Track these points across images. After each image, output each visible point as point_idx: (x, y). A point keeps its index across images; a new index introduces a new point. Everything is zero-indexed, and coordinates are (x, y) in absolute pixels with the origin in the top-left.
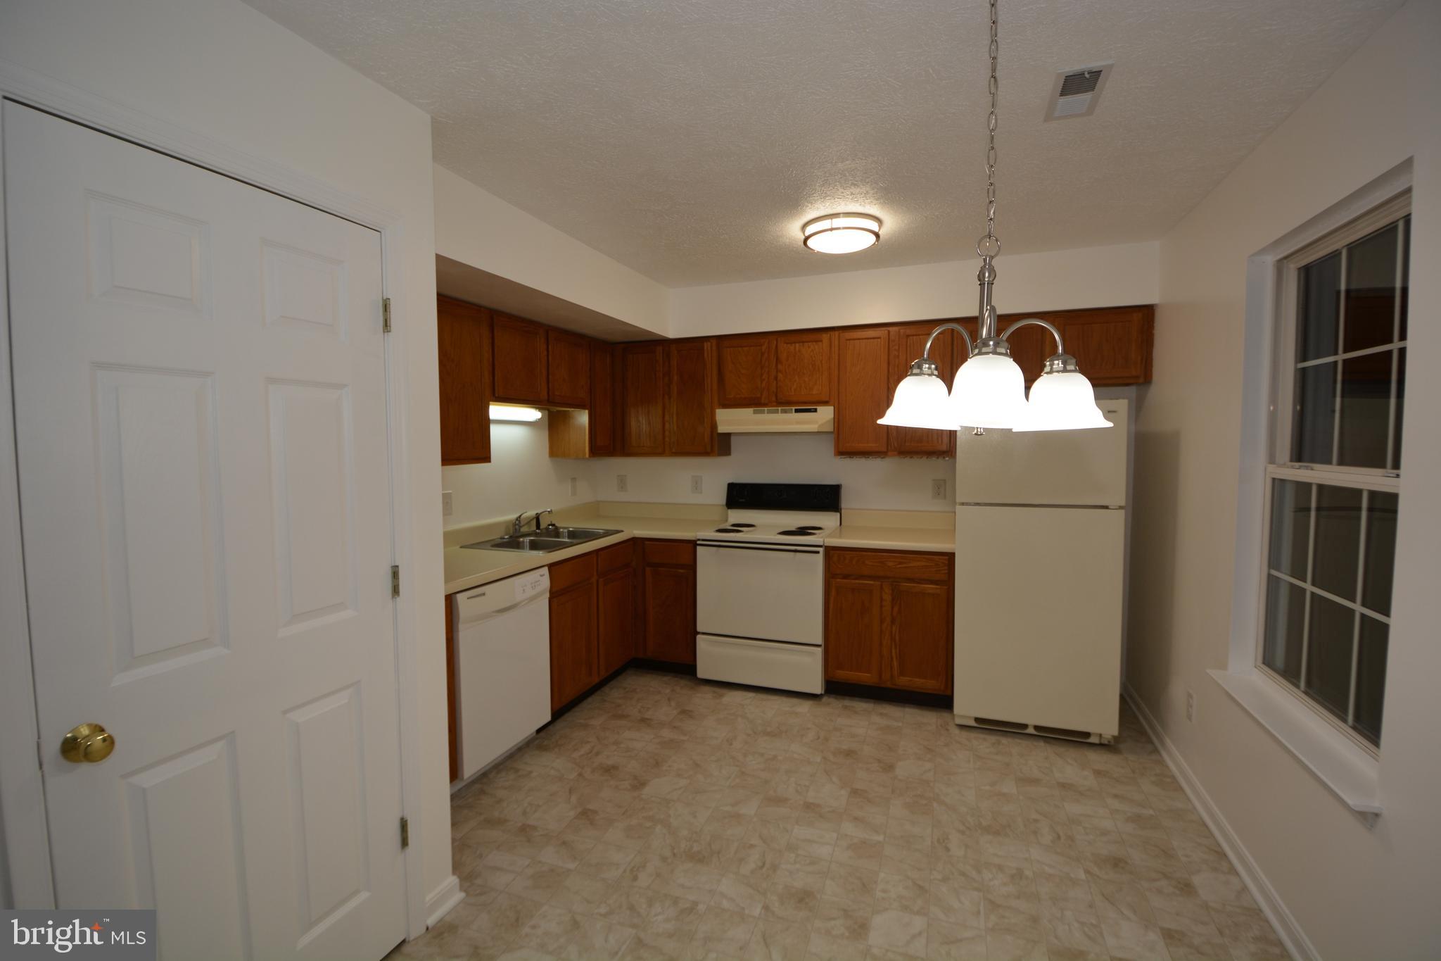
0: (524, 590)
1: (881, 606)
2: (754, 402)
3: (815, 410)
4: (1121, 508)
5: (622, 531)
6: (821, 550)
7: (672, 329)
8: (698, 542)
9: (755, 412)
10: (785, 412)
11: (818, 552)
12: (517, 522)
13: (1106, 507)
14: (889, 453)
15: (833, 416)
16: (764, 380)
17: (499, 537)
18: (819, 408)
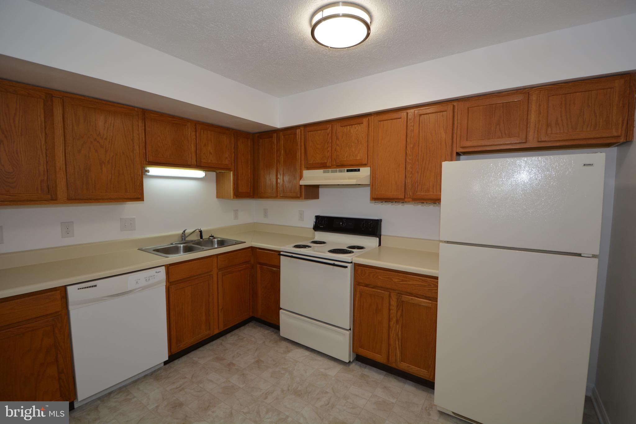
0: (137, 282)
1: (390, 310)
2: (323, 166)
3: (359, 170)
4: (594, 256)
5: (245, 242)
6: (349, 265)
7: (279, 123)
8: (282, 253)
9: (324, 172)
10: (341, 171)
11: (346, 267)
12: (183, 235)
13: (579, 255)
14: (406, 200)
15: (370, 174)
16: (329, 151)
17: (170, 243)
18: (361, 169)
